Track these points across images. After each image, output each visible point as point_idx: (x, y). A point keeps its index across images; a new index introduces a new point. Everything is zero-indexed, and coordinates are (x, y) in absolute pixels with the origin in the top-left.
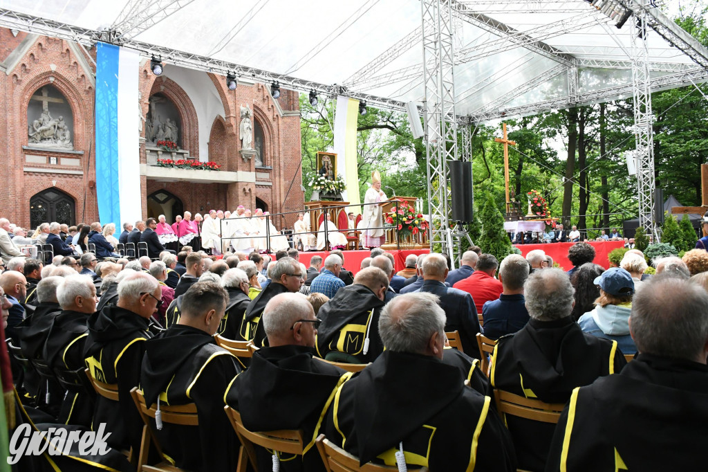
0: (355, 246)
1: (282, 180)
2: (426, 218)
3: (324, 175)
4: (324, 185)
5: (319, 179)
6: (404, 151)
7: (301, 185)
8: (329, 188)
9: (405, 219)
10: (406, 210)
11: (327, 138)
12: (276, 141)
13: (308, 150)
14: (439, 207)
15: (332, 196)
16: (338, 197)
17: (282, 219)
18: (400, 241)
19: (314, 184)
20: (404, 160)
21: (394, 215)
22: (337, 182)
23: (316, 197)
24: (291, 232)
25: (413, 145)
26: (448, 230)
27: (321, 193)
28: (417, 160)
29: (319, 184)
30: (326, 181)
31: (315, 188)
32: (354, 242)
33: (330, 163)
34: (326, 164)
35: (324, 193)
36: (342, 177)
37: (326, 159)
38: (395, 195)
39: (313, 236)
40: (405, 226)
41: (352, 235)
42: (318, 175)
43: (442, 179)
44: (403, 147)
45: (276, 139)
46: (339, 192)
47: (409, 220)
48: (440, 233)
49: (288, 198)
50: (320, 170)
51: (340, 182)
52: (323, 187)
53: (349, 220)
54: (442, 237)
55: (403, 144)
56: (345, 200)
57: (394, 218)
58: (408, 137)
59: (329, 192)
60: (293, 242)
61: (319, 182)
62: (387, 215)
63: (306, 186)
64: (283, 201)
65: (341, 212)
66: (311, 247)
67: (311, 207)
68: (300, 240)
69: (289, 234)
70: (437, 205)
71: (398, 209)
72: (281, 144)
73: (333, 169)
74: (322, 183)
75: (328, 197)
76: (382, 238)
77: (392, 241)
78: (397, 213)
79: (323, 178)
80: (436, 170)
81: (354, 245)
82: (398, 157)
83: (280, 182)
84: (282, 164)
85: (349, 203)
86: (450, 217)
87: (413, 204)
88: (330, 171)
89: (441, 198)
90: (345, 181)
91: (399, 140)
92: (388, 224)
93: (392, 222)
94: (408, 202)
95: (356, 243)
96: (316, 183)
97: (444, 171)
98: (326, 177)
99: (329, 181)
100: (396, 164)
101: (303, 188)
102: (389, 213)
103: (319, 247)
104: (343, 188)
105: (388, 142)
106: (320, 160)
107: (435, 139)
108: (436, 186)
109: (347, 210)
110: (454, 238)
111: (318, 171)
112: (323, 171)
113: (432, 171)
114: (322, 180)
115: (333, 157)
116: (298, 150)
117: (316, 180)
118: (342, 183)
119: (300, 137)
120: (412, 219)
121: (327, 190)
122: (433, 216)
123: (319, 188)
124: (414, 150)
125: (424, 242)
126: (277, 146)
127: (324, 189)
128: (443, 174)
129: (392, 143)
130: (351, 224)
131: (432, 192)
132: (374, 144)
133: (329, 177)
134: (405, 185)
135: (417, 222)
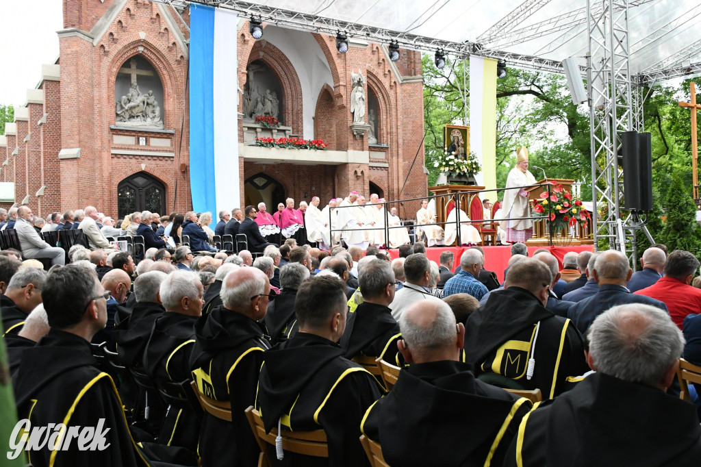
0: (492, 241)
1: (401, 160)
2: (587, 206)
3: (453, 153)
4: (453, 165)
5: (447, 159)
6: (553, 122)
7: (424, 167)
8: (460, 169)
9: (559, 207)
10: (560, 195)
11: (455, 109)
12: (394, 114)
13: (432, 123)
14: (606, 191)
15: (463, 180)
16: (470, 180)
17: (401, 207)
18: (552, 235)
19: (441, 165)
20: (552, 133)
21: (545, 202)
22: (469, 162)
23: (443, 180)
24: (412, 224)
25: (565, 114)
26: (619, 221)
27: (449, 176)
28: (570, 134)
29: (447, 165)
30: (456, 160)
31: (442, 169)
32: (490, 236)
33: (460, 138)
34: (456, 140)
35: (454, 175)
36: (476, 155)
37: (456, 134)
38: (545, 177)
39: (440, 228)
40: (559, 216)
41: (488, 227)
42: (446, 153)
43: (611, 157)
44: (552, 118)
45: (394, 110)
46: (471, 174)
47: (564, 208)
48: (607, 224)
49: (408, 182)
50: (448, 148)
51: (473, 161)
52: (452, 169)
53: (484, 208)
54: (611, 230)
55: (552, 114)
56: (480, 184)
57: (546, 206)
58: (558, 104)
59: (459, 173)
60: (414, 235)
61: (447, 162)
62: (536, 203)
63: (430, 167)
64: (401, 186)
65: (474, 198)
66: (438, 240)
67: (437, 193)
68: (424, 233)
69: (410, 226)
70: (603, 189)
71: (550, 194)
72: (400, 117)
73: (465, 146)
74: (451, 163)
75: (459, 180)
76: (528, 232)
77: (541, 235)
78: (549, 199)
79: (452, 157)
80: (603, 143)
81: (490, 240)
82: (544, 130)
83: (398, 163)
84: (400, 141)
85: (484, 188)
86: (620, 204)
87: (568, 187)
88: (461, 149)
89: (609, 180)
90: (480, 160)
91: (546, 108)
92: (536, 212)
93: (542, 211)
94: (562, 186)
95: (493, 238)
96: (444, 163)
97: (614, 145)
98: (456, 156)
99: (460, 161)
100: (542, 138)
101: (426, 170)
102: (538, 200)
103: (448, 241)
104: (477, 168)
105: (532, 111)
106: (449, 134)
107: (601, 104)
108: (602, 164)
109: (482, 196)
110: (627, 232)
111: (446, 149)
112: (452, 148)
113: (598, 145)
114: (450, 160)
115: (464, 132)
116: (420, 123)
117: (444, 159)
118: (476, 163)
119: (423, 107)
120: (568, 207)
121: (458, 171)
122: (598, 203)
123: (447, 169)
124: (567, 120)
125: (581, 236)
126: (394, 120)
127: (454, 171)
128: (612, 149)
129: (537, 112)
130: (487, 213)
131: (598, 174)
132: (514, 114)
133: (460, 156)
134: (555, 164)
135: (574, 210)
